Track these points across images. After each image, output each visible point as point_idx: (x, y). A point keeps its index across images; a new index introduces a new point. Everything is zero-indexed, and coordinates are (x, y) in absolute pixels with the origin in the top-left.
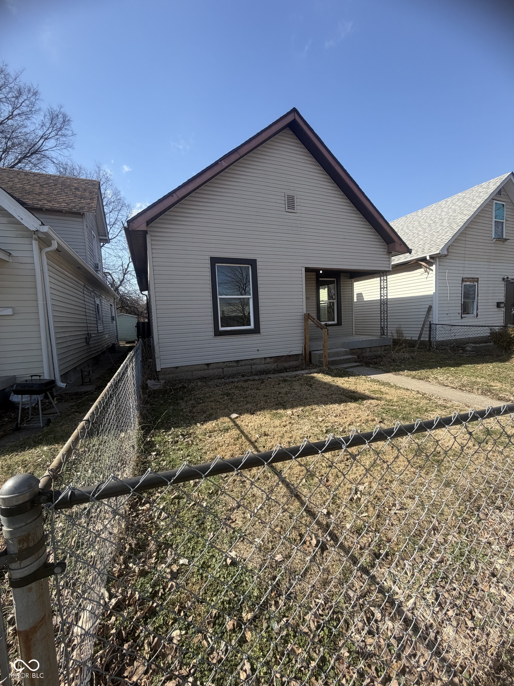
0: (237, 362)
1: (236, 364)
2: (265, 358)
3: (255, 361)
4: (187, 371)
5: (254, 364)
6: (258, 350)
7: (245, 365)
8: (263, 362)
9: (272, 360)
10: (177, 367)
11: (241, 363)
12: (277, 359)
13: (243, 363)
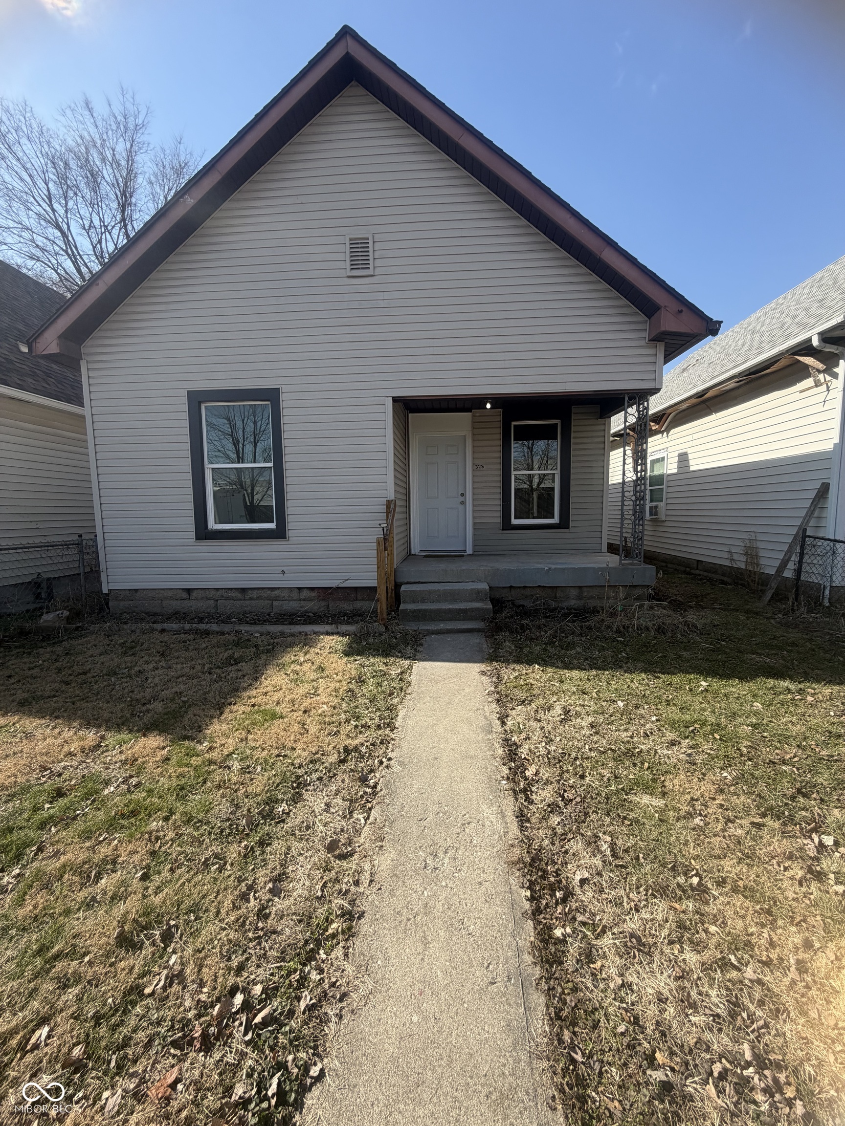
0: (243, 590)
1: (239, 595)
2: (299, 589)
3: (277, 592)
4: (153, 599)
5: (277, 598)
6: (283, 572)
7: (259, 598)
8: (295, 595)
9: (313, 594)
10: (136, 590)
11: (250, 594)
12: (326, 593)
13: (255, 595)
